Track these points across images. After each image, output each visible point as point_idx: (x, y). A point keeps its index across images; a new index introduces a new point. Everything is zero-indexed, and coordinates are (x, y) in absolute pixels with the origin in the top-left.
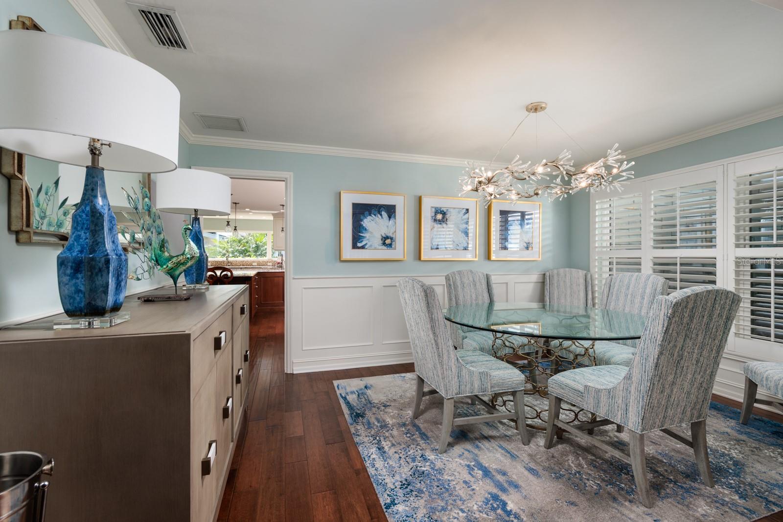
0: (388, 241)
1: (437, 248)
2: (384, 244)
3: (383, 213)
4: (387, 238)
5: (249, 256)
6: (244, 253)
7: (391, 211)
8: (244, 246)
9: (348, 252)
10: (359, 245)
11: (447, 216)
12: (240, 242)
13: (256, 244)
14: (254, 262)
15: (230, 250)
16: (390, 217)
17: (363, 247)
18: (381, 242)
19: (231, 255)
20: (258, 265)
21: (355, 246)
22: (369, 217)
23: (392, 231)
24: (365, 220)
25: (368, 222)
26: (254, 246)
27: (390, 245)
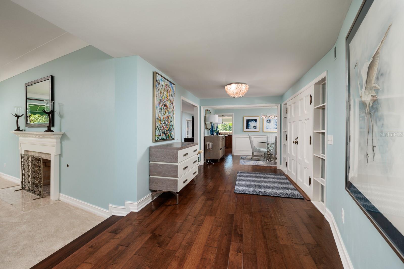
0: (255, 127)
1: (268, 129)
2: (254, 128)
3: (254, 121)
4: (255, 126)
5: (227, 131)
6: (226, 129)
7: (255, 120)
8: (226, 127)
9: (245, 130)
10: (248, 128)
11: (271, 121)
12: (224, 126)
13: (230, 126)
14: (228, 133)
15: (221, 129)
16: (255, 122)
17: (249, 129)
18: (253, 127)
19: (221, 130)
20: (230, 134)
21: (247, 128)
22: (250, 122)
23: (256, 125)
24: (249, 123)
25: (250, 123)
26: (229, 127)
27: (255, 128)
